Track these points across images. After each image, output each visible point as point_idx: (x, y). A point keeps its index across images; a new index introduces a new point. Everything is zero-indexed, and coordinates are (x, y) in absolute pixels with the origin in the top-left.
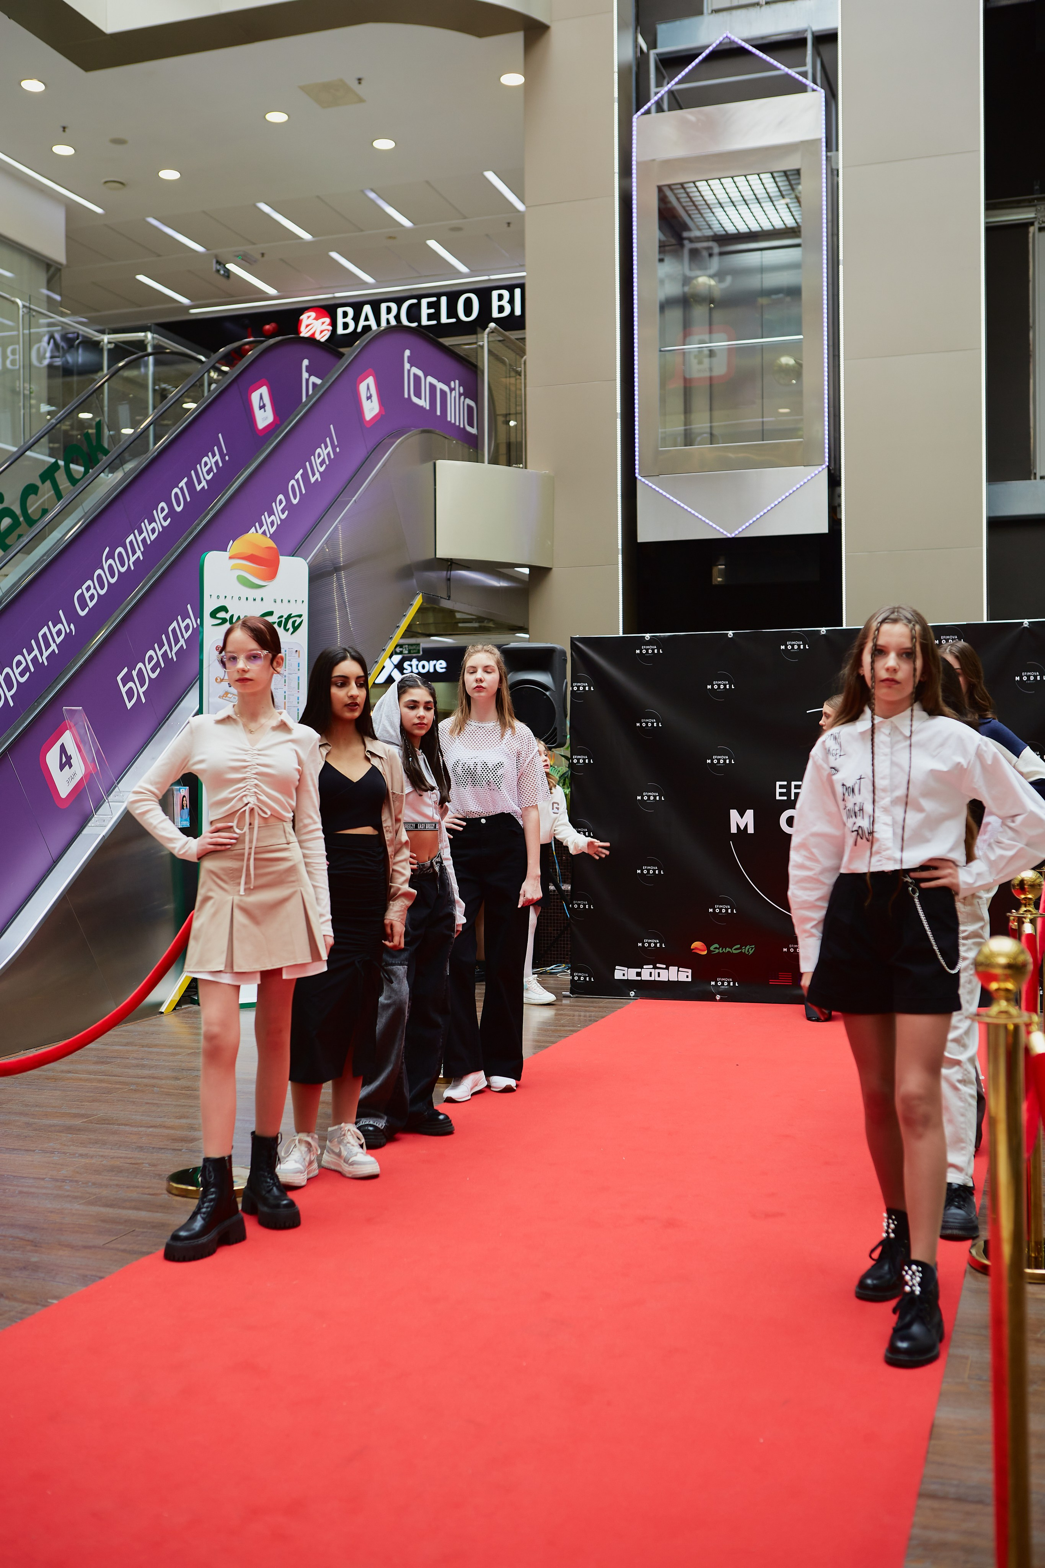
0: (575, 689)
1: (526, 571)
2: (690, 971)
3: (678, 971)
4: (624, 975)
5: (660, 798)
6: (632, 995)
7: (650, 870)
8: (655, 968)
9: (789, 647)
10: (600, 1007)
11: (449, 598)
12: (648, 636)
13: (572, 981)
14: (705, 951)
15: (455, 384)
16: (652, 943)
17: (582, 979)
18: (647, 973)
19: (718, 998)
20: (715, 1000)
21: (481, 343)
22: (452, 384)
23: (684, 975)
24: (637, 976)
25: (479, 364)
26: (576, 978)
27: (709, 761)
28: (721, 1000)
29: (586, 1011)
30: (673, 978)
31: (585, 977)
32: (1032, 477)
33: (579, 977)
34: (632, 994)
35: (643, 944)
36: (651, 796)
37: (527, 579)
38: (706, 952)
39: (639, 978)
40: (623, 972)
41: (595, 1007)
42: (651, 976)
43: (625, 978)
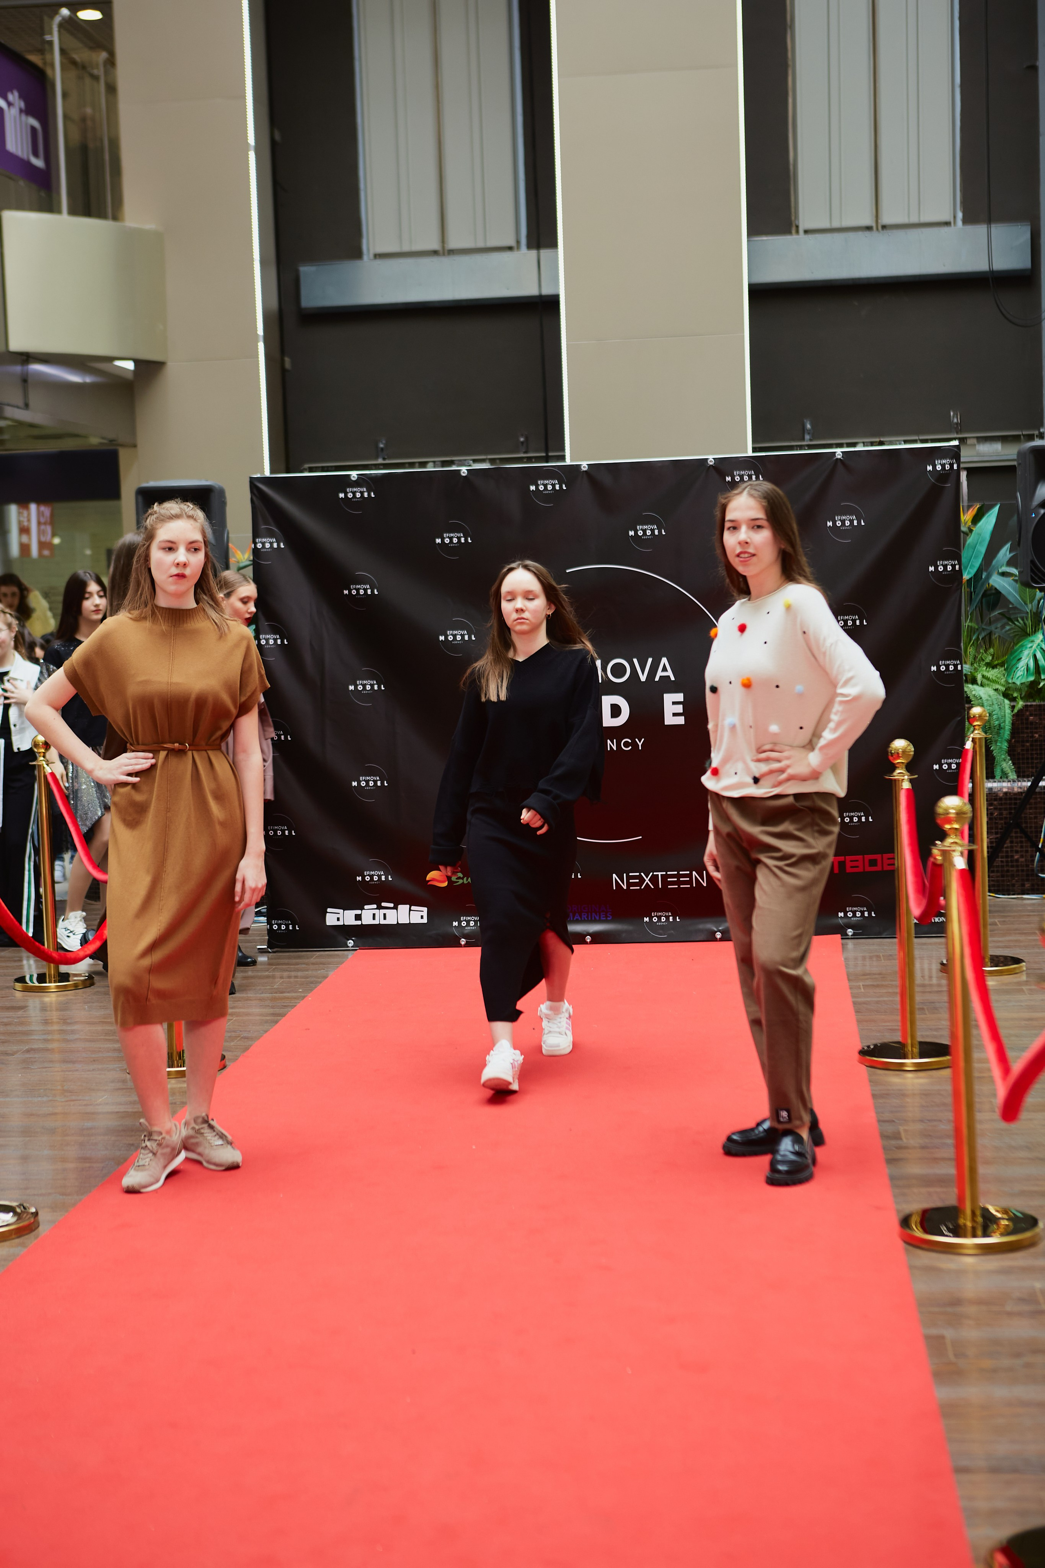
0: (259, 546)
1: (130, 365)
2: (425, 909)
3: (410, 910)
4: (338, 919)
5: (379, 687)
6: (350, 945)
7: (368, 782)
8: (380, 907)
9: (541, 488)
10: (313, 964)
11: (27, 406)
12: (354, 474)
13: (270, 931)
14: (444, 882)
15: (13, 96)
16: (377, 876)
17: (283, 927)
18: (370, 915)
19: (463, 943)
20: (460, 946)
21: (48, 38)
22: (10, 97)
23: (418, 915)
24: (356, 919)
25: (49, 72)
26: (275, 927)
27: (442, 638)
28: (467, 945)
29: (298, 970)
30: (404, 920)
31: (287, 926)
32: (794, 231)
33: (279, 925)
34: (351, 943)
35: (363, 877)
36: (368, 685)
37: (130, 376)
38: (446, 884)
39: (359, 923)
40: (338, 916)
41: (307, 964)
42: (374, 918)
43: (341, 923)
